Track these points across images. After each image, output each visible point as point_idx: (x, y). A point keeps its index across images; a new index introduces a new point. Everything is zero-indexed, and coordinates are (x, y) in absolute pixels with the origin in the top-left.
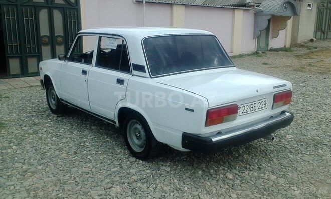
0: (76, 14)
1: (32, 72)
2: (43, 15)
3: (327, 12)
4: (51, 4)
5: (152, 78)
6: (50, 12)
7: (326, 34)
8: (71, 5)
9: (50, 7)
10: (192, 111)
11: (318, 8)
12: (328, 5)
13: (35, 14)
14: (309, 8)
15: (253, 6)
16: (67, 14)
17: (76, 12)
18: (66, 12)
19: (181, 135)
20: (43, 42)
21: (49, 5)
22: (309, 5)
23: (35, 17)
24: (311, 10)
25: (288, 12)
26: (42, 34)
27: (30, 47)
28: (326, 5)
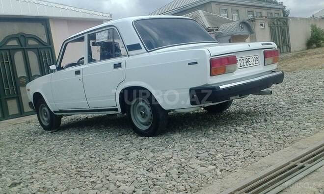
0: (50, 53)
1: (14, 114)
2: (18, 57)
3: (278, 29)
4: (25, 46)
5: (148, 52)
6: (25, 53)
7: (282, 49)
8: (44, 45)
9: (24, 49)
10: (196, 63)
11: (269, 26)
12: (277, 22)
13: (10, 57)
14: (262, 27)
15: (213, 30)
16: (41, 54)
17: (50, 51)
18: (41, 52)
19: (188, 92)
20: (21, 82)
21: (23, 47)
22: (262, 25)
23: (11, 60)
24: (264, 28)
25: (245, 32)
26: (19, 76)
27: (9, 89)
28: (276, 23)
